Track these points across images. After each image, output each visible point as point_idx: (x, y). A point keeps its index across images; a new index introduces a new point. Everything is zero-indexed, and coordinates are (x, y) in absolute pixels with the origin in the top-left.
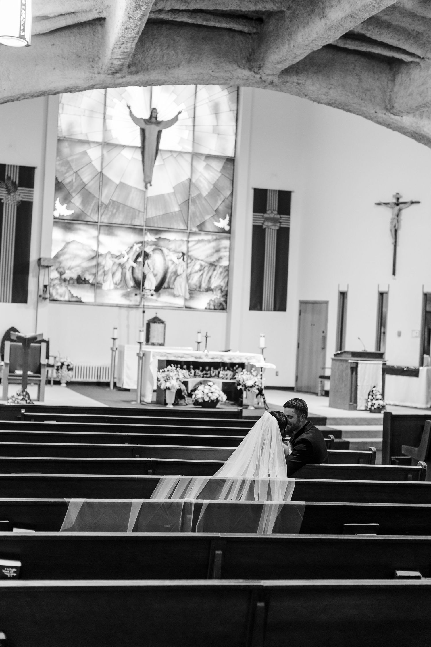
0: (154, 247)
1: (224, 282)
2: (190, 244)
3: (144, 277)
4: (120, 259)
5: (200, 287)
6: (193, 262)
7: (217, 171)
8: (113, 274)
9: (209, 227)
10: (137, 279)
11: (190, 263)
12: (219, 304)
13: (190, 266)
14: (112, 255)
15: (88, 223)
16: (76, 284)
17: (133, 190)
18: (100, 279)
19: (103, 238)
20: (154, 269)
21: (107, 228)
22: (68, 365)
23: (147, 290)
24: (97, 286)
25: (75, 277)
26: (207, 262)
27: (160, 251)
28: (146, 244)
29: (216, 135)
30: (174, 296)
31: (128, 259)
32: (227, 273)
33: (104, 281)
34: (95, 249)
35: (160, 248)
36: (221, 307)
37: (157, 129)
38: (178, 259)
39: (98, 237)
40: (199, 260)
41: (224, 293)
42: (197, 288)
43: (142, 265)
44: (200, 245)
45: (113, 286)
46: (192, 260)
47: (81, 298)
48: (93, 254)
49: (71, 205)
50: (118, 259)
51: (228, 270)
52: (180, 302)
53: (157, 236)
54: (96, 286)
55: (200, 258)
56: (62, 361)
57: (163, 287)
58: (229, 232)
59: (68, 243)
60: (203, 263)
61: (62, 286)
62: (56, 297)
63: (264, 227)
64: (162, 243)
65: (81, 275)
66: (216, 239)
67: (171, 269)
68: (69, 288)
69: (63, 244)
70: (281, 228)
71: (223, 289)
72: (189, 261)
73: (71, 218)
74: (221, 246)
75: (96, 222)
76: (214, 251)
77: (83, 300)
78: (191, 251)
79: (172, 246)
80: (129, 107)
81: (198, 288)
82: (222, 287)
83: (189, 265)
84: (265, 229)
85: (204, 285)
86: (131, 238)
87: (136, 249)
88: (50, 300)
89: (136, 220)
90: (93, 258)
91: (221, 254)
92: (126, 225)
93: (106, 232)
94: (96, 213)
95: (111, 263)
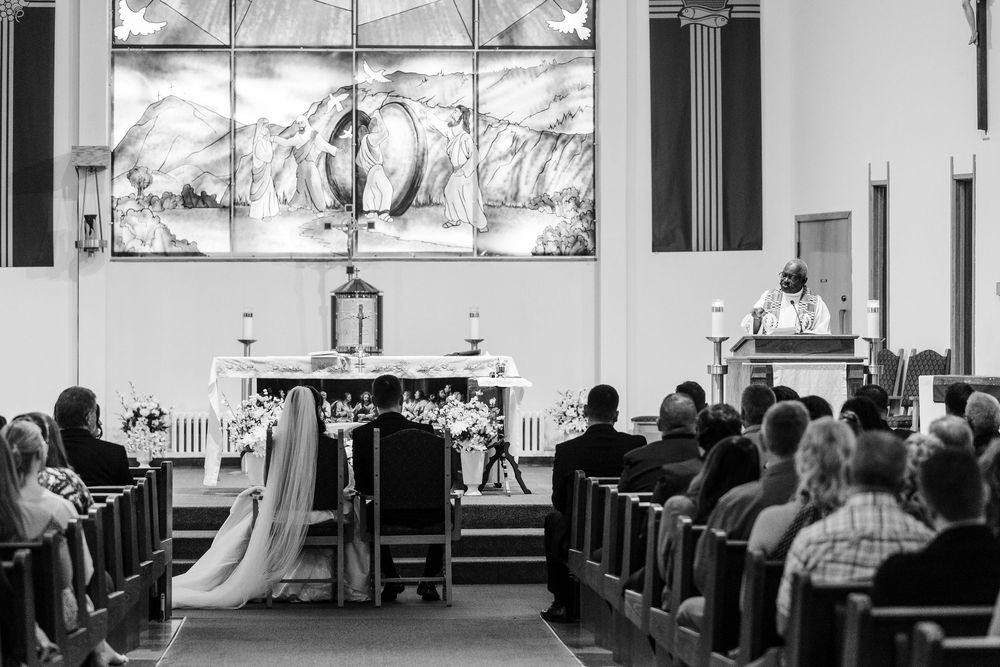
0: (382, 98)
1: (583, 180)
2: (483, 85)
3: (360, 179)
4: (292, 136)
5: (515, 198)
6: (493, 130)
8: (277, 177)
9: (532, 35)
10: (340, 186)
11: (484, 133)
12: (571, 240)
13: (486, 142)
14: (271, 126)
15: (202, 49)
16: (180, 208)
18: (242, 191)
19: (245, 85)
20: (386, 156)
21: (253, 60)
22: (151, 417)
23: (368, 212)
25: (178, 190)
26: (530, 130)
27: (401, 108)
28: (360, 92)
30: (447, 225)
31: (315, 133)
32: (590, 153)
33: (252, 197)
34: (227, 113)
35: (400, 100)
36: (578, 246)
38: (450, 125)
39: (231, 84)
40: (508, 123)
41: (584, 209)
42: (506, 199)
44: (508, 84)
45: (276, 208)
46: (490, 126)
48: (224, 129)
49: (157, 9)
50: (287, 137)
51: (592, 145)
52: (462, 239)
53: (391, 70)
54: (233, 209)
55: (512, 119)
56: (136, 406)
57: (414, 202)
58: (592, 44)
59: (155, 105)
60: (520, 132)
62: (131, 245)
63: (684, 22)
64: (404, 88)
65: (193, 185)
66: (553, 66)
67: (435, 153)
69: (142, 110)
70: (732, 23)
71: (581, 196)
72: (482, 129)
73: (160, 42)
74: (568, 84)
75: (224, 46)
76: (551, 97)
78: (484, 103)
79: (433, 92)
81: (509, 198)
83: (483, 139)
84: (687, 27)
85: (527, 191)
86: (320, 80)
87: (334, 107)
88: (114, 254)
89: (331, 32)
90: (221, 139)
91: (571, 104)
92: (304, 47)
93: (253, 70)
94: (224, 23)
95: (270, 149)
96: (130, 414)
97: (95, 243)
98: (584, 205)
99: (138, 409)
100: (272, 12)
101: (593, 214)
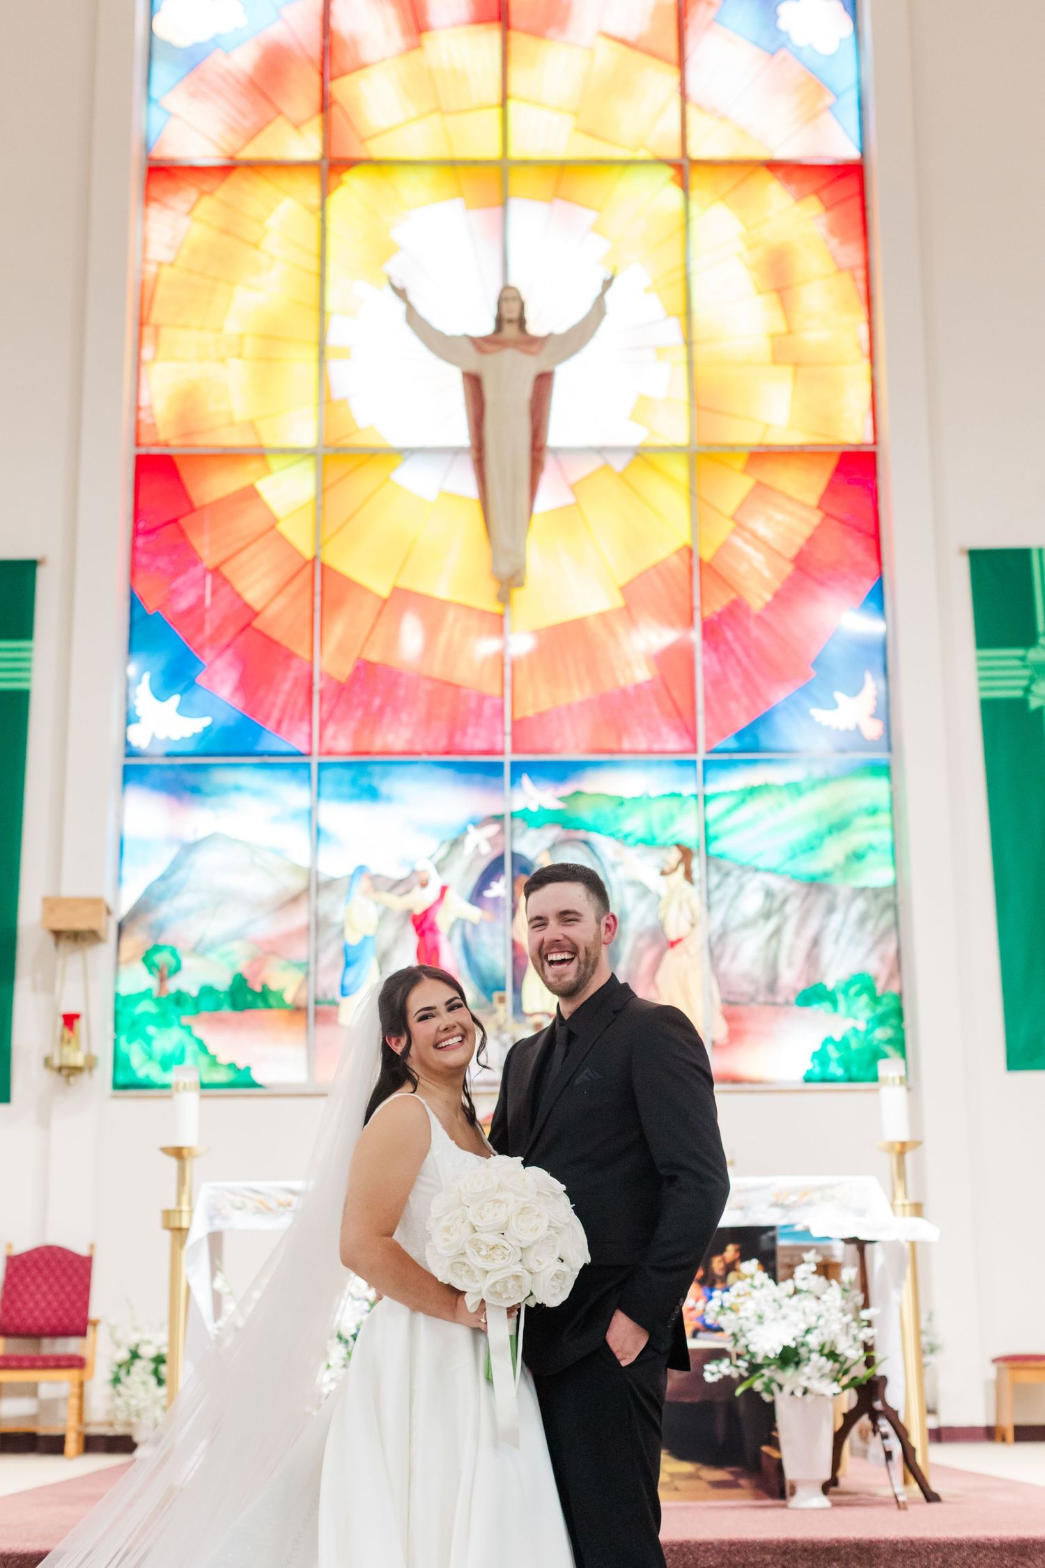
0: (553, 833)
1: (882, 959)
2: (714, 809)
4: (408, 892)
5: (772, 987)
6: (731, 880)
7: (804, 505)
9: (789, 732)
10: (486, 972)
11: (719, 886)
12: (867, 1057)
13: (720, 901)
14: (374, 878)
15: (268, 760)
16: (226, 1011)
17: (451, 614)
18: (329, 981)
19: (336, 814)
21: (347, 774)
23: (532, 1015)
24: (317, 1014)
25: (222, 982)
26: (794, 878)
27: (583, 847)
28: (517, 823)
29: (789, 370)
31: (444, 890)
32: (889, 916)
33: (344, 991)
34: (305, 862)
35: (581, 835)
37: (529, 366)
38: (663, 873)
39: (311, 813)
40: (756, 870)
42: (759, 991)
43: (509, 913)
44: (754, 807)
46: (727, 874)
47: (248, 1069)
48: (297, 884)
49: (198, 697)
50: (401, 895)
51: (891, 904)
53: (567, 789)
54: (312, 1013)
55: (762, 863)
56: (134, 1338)
58: (887, 743)
59: (190, 848)
60: (776, 883)
61: (168, 1024)
62: (144, 1069)
63: (1034, 703)
65: (247, 974)
66: (826, 780)
67: (639, 920)
68: (199, 1031)
69: (170, 853)
71: (879, 987)
72: (715, 879)
73: (200, 749)
74: (851, 806)
75: (302, 755)
76: (821, 828)
77: (258, 1076)
78: (716, 838)
79: (635, 823)
80: (401, 293)
81: (762, 992)
82: (876, 979)
83: (716, 896)
84: (1038, 711)
85: (790, 977)
87: (477, 847)
88: (117, 1086)
89: (471, 730)
90: (295, 899)
91: (854, 839)
92: (429, 753)
93: (346, 789)
94: (301, 719)
95: (373, 912)
96: (124, 1355)
97: (78, 1059)
98: (885, 1001)
99: (137, 1346)
100: (377, 702)
101: (899, 1013)
